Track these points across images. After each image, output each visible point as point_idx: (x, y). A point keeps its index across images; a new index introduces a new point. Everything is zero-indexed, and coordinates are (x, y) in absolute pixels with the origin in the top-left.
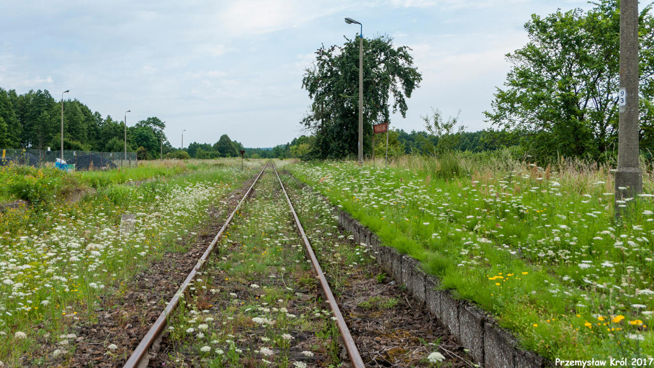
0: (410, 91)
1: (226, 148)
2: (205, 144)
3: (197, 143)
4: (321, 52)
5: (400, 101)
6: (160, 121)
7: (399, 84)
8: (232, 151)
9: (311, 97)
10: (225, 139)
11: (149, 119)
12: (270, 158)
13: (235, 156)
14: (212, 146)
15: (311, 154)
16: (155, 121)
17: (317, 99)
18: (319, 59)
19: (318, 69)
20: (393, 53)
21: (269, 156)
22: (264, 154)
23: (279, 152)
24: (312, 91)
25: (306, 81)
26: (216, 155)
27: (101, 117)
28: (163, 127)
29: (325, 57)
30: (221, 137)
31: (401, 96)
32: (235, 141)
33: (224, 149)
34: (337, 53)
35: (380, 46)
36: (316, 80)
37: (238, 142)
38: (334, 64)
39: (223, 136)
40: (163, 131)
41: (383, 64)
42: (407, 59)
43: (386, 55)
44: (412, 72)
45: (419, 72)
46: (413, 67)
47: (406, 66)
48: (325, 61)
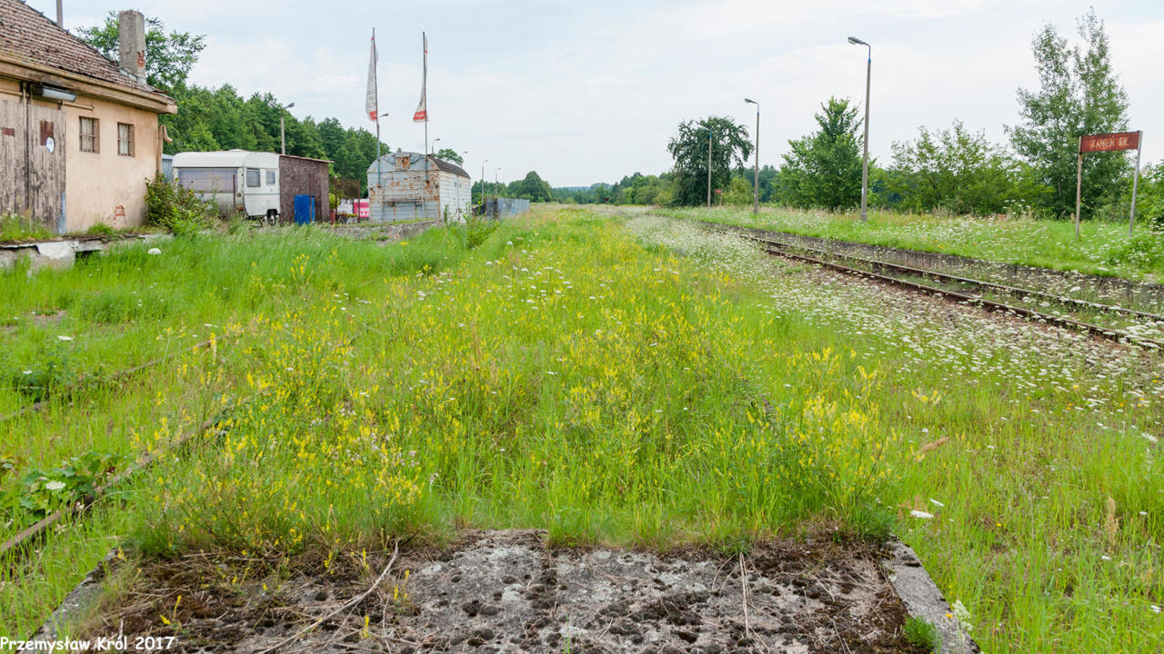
0: (747, 156)
1: (535, 189)
4: (682, 126)
6: (456, 155)
7: (739, 152)
8: (543, 194)
9: (674, 158)
10: (532, 177)
14: (507, 185)
17: (679, 160)
18: (681, 130)
19: (679, 138)
20: (735, 129)
22: (580, 197)
24: (675, 154)
25: (670, 147)
29: (686, 130)
30: (528, 175)
33: (532, 190)
34: (695, 127)
35: (726, 124)
36: (679, 145)
38: (693, 135)
39: (531, 173)
41: (727, 138)
42: (745, 134)
43: (730, 130)
44: (748, 143)
45: (754, 143)
46: (749, 139)
47: (744, 139)
48: (685, 132)
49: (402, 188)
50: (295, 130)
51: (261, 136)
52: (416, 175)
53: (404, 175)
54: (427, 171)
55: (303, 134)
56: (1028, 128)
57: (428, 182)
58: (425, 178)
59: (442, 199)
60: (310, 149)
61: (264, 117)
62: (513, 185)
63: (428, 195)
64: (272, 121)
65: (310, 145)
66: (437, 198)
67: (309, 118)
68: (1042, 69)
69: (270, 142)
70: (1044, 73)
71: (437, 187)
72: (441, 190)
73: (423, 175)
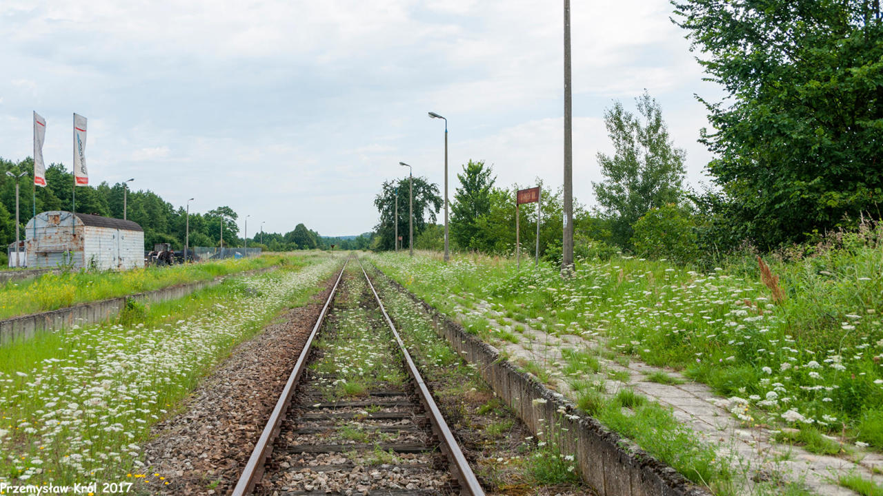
0: (439, 210)
1: (302, 239)
2: (275, 234)
3: (265, 232)
4: (386, 185)
5: (432, 216)
6: (232, 211)
7: (432, 206)
8: (309, 242)
9: (380, 212)
10: (300, 229)
11: (220, 208)
12: (351, 249)
13: (312, 248)
14: (283, 236)
15: (379, 248)
16: (227, 211)
17: (384, 213)
18: (385, 188)
19: (384, 195)
20: (429, 188)
21: (351, 247)
22: (345, 244)
23: (361, 243)
24: (380, 207)
25: (377, 202)
26: (293, 247)
27: (173, 209)
28: (235, 217)
29: (389, 188)
30: (297, 227)
31: (433, 213)
32: (311, 230)
33: (300, 240)
34: (396, 185)
35: (420, 183)
36: (383, 201)
37: (314, 231)
38: (394, 192)
39: (299, 225)
40: (236, 221)
41: (422, 194)
42: (436, 190)
43: (424, 188)
44: (439, 198)
45: (443, 198)
46: (440, 195)
47: (436, 195)
48: (388, 190)
49: (52, 241)
50: (81, 194)
51: (51, 199)
52: (65, 229)
53: (55, 230)
54: (74, 227)
55: (88, 197)
56: (608, 184)
57: (74, 235)
58: (72, 233)
59: (86, 249)
60: (94, 209)
61: (55, 183)
62: (287, 235)
63: (75, 247)
64: (62, 187)
65: (94, 206)
66: (82, 249)
67: (103, 183)
68: (614, 138)
69: (58, 204)
70: (615, 140)
71: (82, 239)
72: (86, 242)
73: (70, 230)
